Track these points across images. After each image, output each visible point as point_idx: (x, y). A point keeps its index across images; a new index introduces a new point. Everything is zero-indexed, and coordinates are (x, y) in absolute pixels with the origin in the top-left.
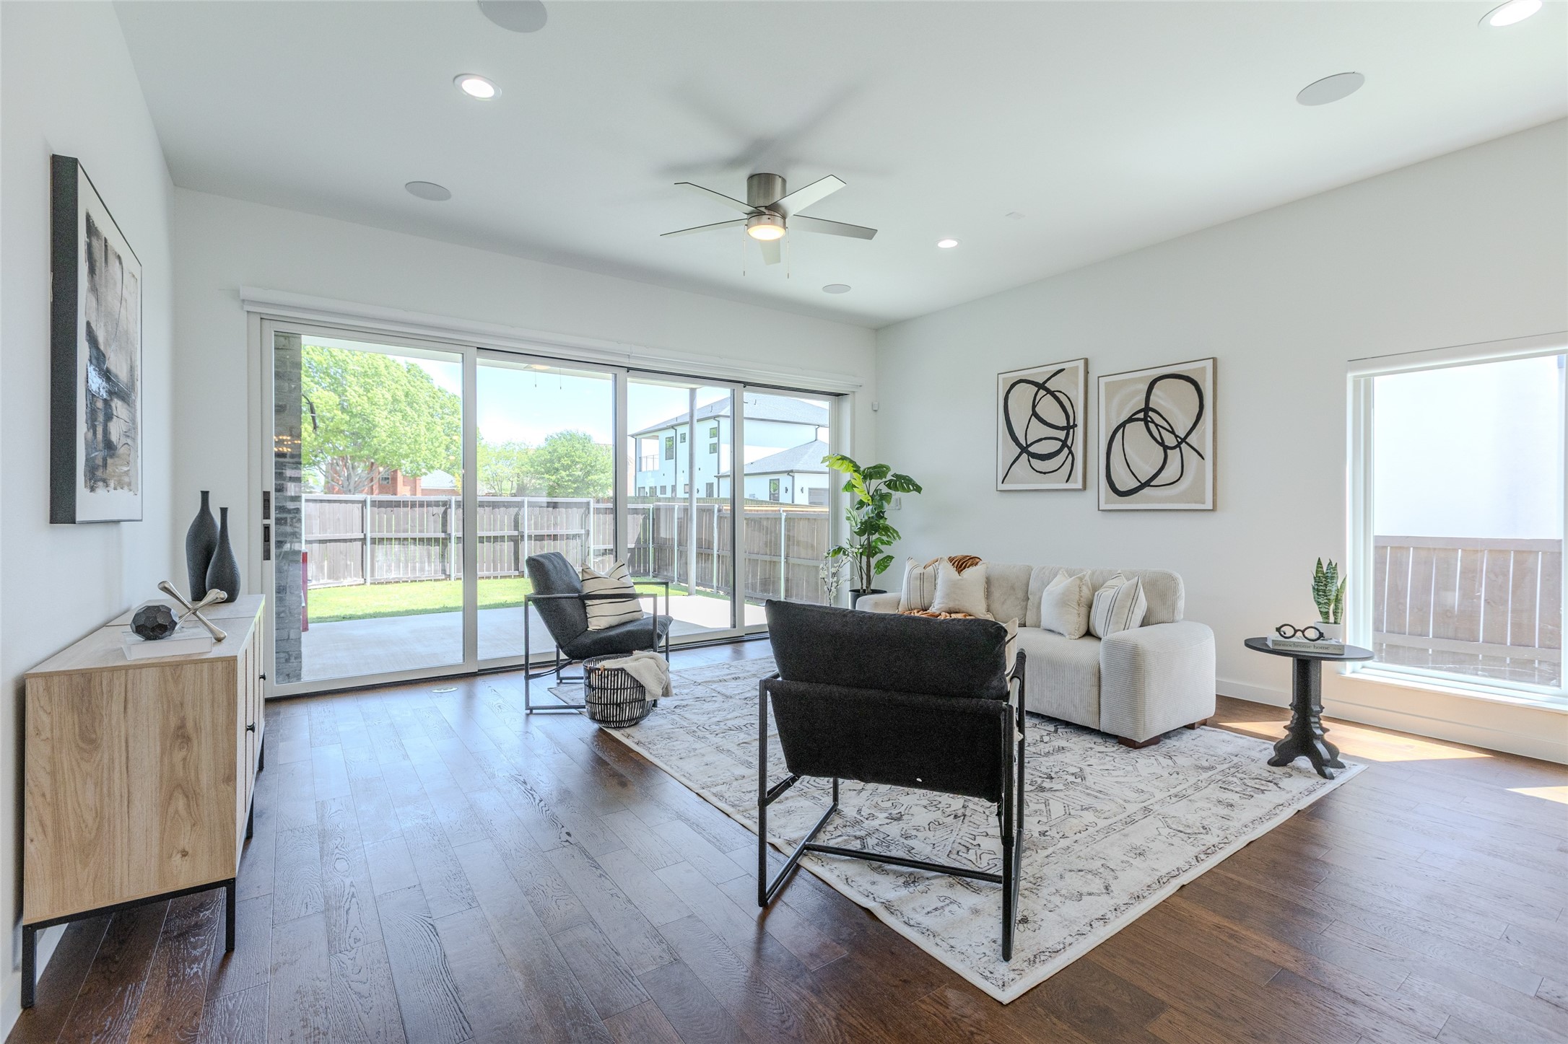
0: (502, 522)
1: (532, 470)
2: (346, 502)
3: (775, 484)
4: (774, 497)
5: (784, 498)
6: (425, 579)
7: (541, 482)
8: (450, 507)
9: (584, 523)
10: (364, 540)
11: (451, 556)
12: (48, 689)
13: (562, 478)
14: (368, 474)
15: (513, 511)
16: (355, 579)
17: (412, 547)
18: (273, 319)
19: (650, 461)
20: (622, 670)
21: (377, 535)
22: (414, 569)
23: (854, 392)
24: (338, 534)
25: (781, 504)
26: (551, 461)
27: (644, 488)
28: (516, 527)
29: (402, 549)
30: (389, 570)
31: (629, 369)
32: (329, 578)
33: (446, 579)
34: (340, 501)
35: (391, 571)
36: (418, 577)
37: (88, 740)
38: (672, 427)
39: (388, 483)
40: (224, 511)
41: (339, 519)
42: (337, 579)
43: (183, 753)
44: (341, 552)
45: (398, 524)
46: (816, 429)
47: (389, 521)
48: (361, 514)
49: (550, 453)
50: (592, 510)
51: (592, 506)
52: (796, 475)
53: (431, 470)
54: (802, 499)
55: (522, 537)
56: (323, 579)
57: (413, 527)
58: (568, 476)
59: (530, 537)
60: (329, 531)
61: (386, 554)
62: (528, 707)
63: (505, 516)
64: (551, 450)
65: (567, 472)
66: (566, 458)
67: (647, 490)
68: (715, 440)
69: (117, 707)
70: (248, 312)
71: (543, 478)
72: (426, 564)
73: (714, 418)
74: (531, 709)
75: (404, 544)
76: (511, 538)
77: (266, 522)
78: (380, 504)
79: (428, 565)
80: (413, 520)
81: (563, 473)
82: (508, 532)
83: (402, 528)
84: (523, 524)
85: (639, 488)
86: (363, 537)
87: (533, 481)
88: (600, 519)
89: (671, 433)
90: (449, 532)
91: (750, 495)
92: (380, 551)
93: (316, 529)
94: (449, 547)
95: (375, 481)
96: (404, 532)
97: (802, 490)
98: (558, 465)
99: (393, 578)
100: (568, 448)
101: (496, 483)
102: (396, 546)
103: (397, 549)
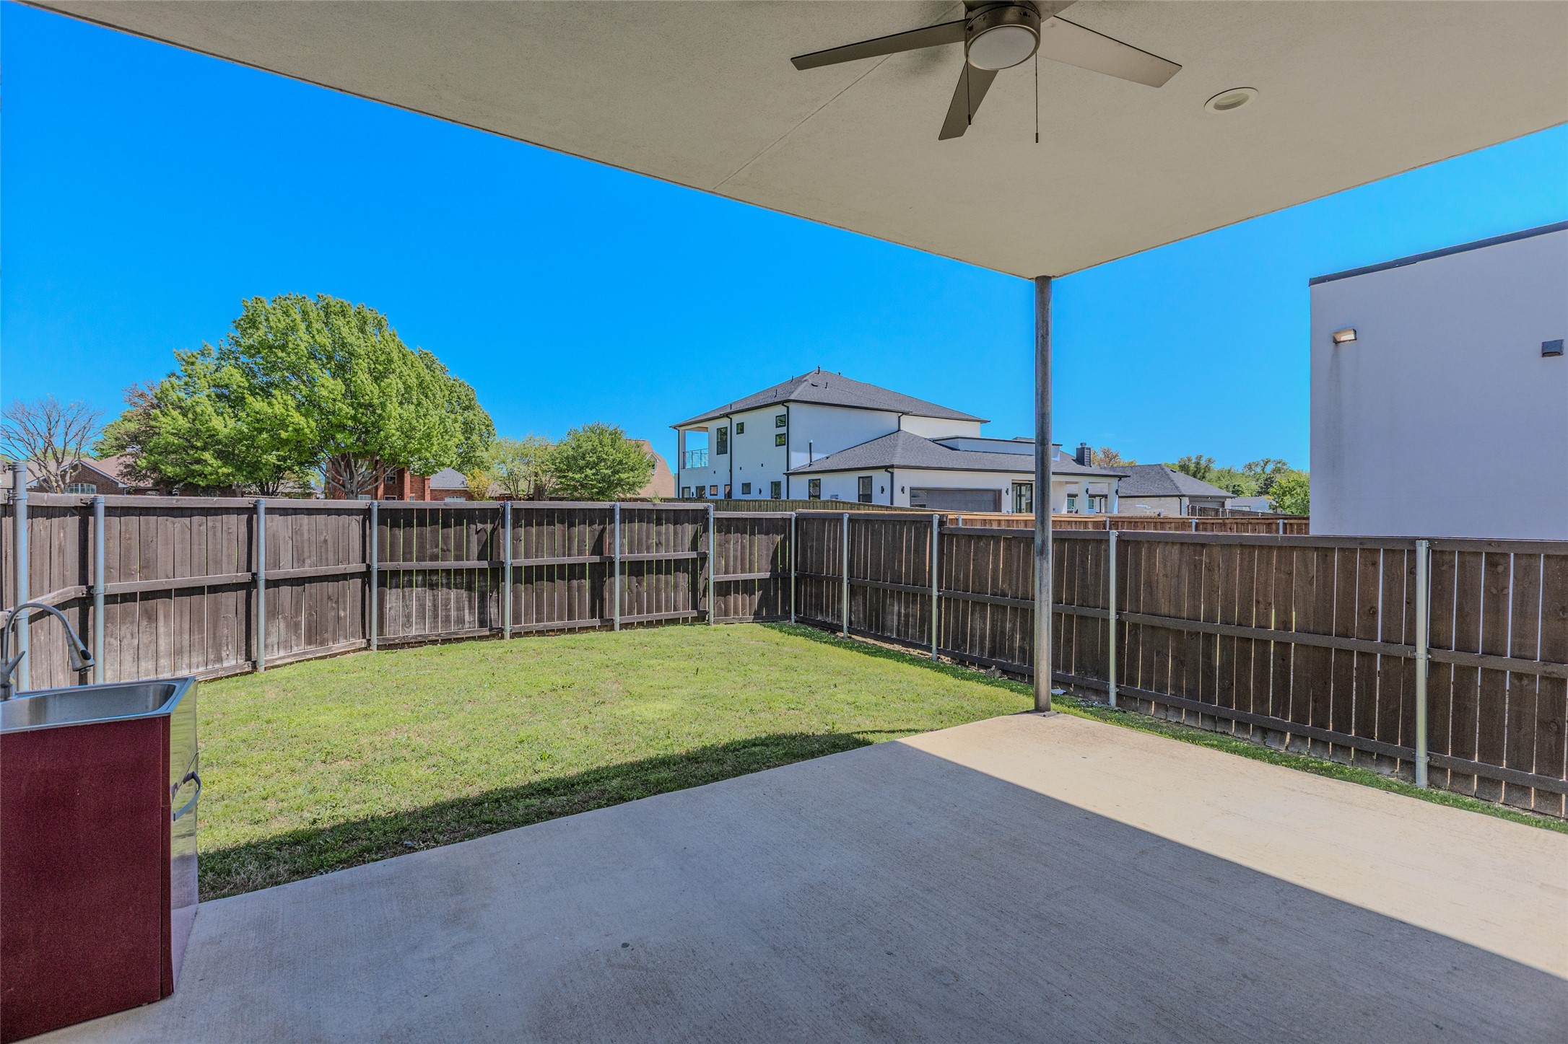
0: (581, 541)
1: (552, 468)
2: (339, 513)
3: (866, 483)
4: (866, 497)
5: (879, 499)
6: (464, 636)
13: (586, 476)
14: (373, 472)
16: (352, 640)
17: (444, 584)
19: (696, 457)
21: (388, 567)
22: (447, 619)
24: (323, 566)
25: (873, 506)
26: (575, 458)
27: (689, 488)
28: (599, 549)
29: (428, 591)
32: (309, 642)
35: (411, 626)
36: (454, 633)
38: (727, 415)
39: (394, 483)
41: (325, 541)
42: (322, 644)
44: (329, 598)
45: (422, 547)
46: (899, 417)
47: (408, 543)
49: (573, 449)
50: (712, 521)
51: (713, 514)
52: (896, 471)
53: (441, 468)
54: (903, 501)
55: (612, 564)
59: (623, 564)
60: (308, 562)
61: (403, 598)
64: (574, 446)
65: (594, 471)
66: (592, 455)
67: (693, 490)
68: (783, 430)
71: (564, 477)
72: (467, 611)
73: (783, 403)
75: (430, 583)
78: (389, 516)
79: (470, 613)
81: (589, 472)
83: (428, 555)
84: (611, 544)
85: (683, 488)
86: (365, 571)
87: (553, 480)
89: (724, 423)
91: (832, 496)
93: (286, 557)
94: (502, 583)
95: (381, 480)
96: (431, 561)
97: (903, 490)
98: (582, 463)
99: (416, 637)
100: (595, 444)
101: (512, 484)
102: (420, 586)
103: (420, 591)
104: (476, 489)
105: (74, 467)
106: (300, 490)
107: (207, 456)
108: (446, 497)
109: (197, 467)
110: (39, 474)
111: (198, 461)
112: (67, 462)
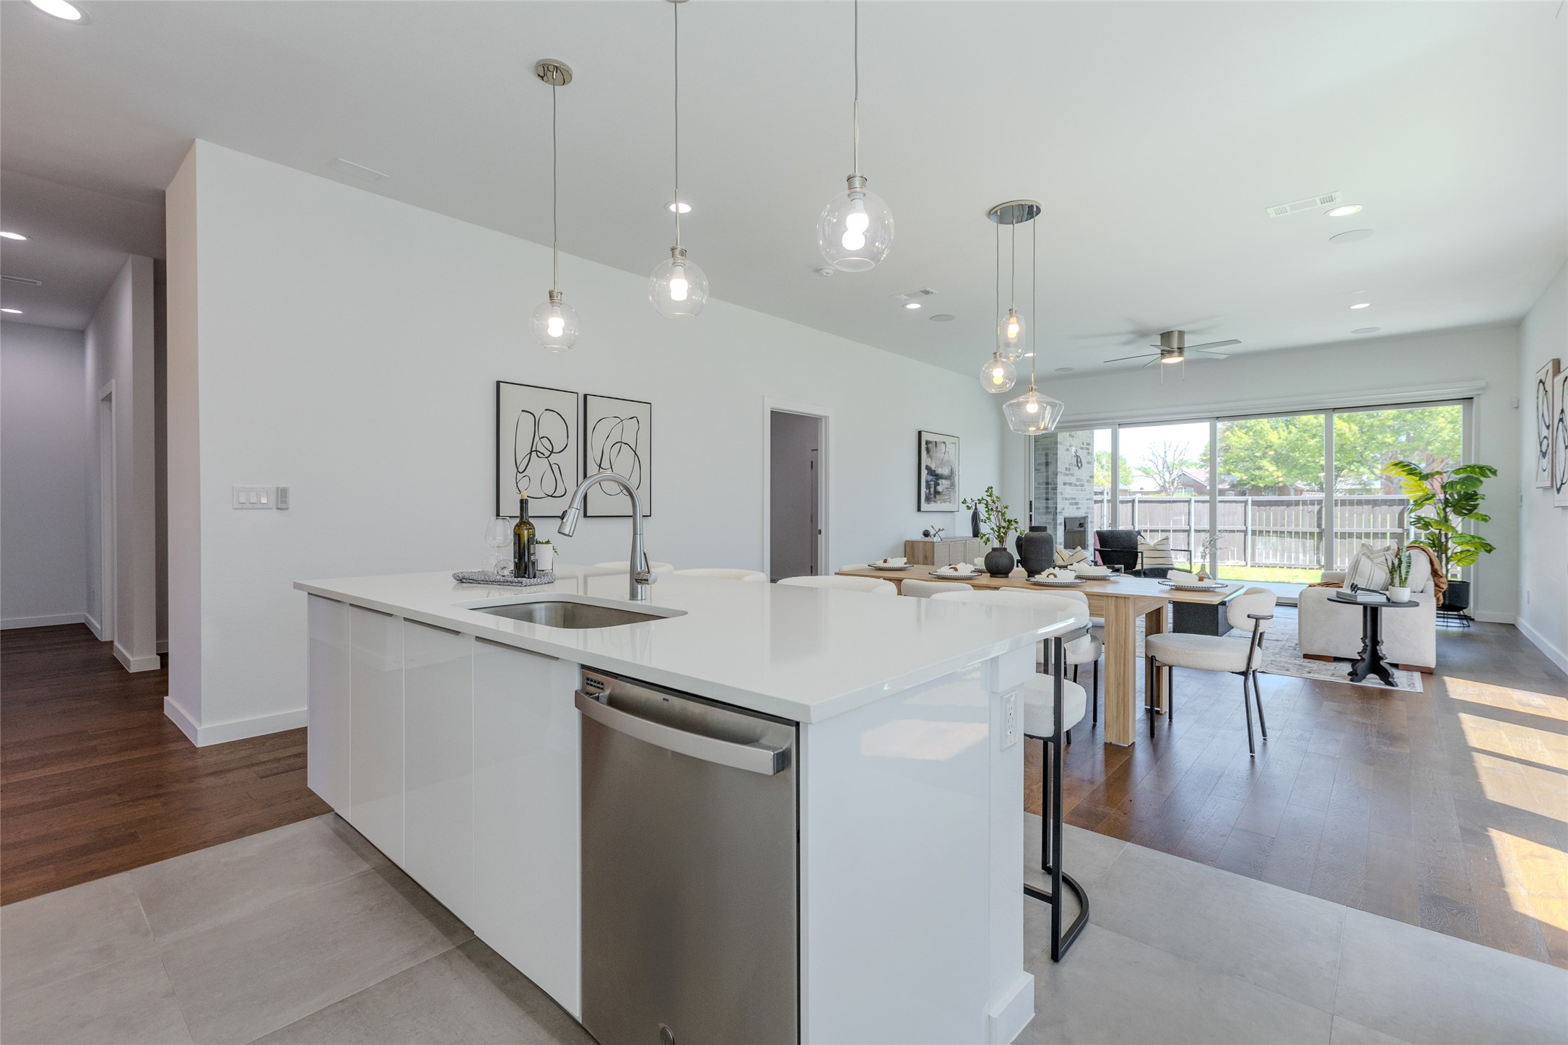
6: (1300, 567)
10: (1245, 532)
16: (1237, 561)
17: (1288, 539)
21: (1257, 528)
22: (1290, 557)
23: (1479, 394)
29: (1279, 540)
30: (1267, 557)
36: (1294, 565)
45: (1275, 520)
47: (1268, 517)
48: (1243, 512)
57: (1290, 522)
61: (1265, 544)
72: (1302, 554)
75: (1281, 537)
78: (1260, 504)
83: (1279, 523)
86: (1245, 529)
92: (1260, 541)
96: (1281, 526)
99: (1270, 564)
102: (1274, 538)
103: (1274, 540)
105: (1179, 476)
106: (1359, 487)
107: (1265, 463)
109: (1257, 473)
110: (1160, 482)
111: (1260, 468)
112: (1175, 473)
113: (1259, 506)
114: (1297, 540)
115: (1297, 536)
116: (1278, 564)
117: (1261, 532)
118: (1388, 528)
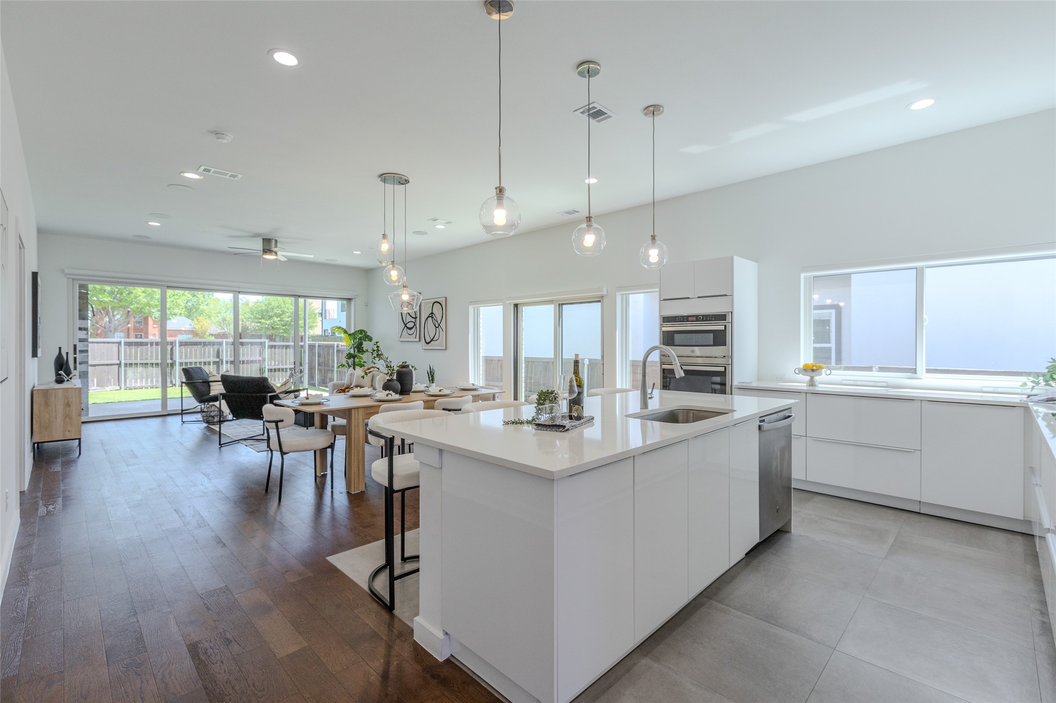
0: (209, 353)
1: (252, 316)
2: (108, 343)
7: (259, 324)
8: (175, 346)
9: (261, 354)
10: (119, 365)
11: (176, 374)
12: (38, 393)
13: (274, 322)
14: (125, 319)
15: (216, 347)
16: (114, 387)
17: (150, 369)
18: (77, 280)
20: (214, 405)
21: (128, 362)
22: (152, 381)
23: (355, 298)
24: (103, 361)
28: (218, 356)
29: (144, 370)
30: (136, 382)
31: (239, 292)
33: (172, 386)
34: (104, 343)
36: (155, 385)
37: (47, 404)
39: (142, 326)
40: (67, 353)
41: (103, 353)
42: (102, 387)
43: (68, 409)
44: (107, 372)
45: (141, 355)
47: (136, 354)
48: (117, 350)
50: (267, 346)
51: (267, 344)
53: (175, 316)
55: (222, 362)
56: (94, 386)
57: (152, 357)
58: (279, 321)
59: (227, 362)
61: (134, 373)
62: (182, 422)
63: (212, 350)
64: (266, 303)
65: (279, 319)
66: (278, 309)
67: (330, 331)
69: (53, 398)
70: (68, 278)
71: (260, 322)
74: (184, 422)
75: (145, 367)
76: (214, 363)
77: (75, 356)
78: (129, 344)
80: (152, 353)
81: (276, 319)
82: (212, 359)
83: (144, 358)
84: (222, 355)
86: (119, 363)
87: (253, 324)
88: (272, 351)
90: (174, 359)
92: (130, 371)
93: (98, 358)
94: (174, 368)
95: (131, 324)
96: (145, 359)
98: (271, 314)
99: (139, 386)
100: (280, 303)
101: (225, 326)
102: (141, 368)
103: (141, 370)
104: (200, 330)
108: (179, 334)
113: (129, 346)
114: (157, 369)
115: (157, 366)
116: (143, 386)
117: (131, 364)
118: (212, 358)
